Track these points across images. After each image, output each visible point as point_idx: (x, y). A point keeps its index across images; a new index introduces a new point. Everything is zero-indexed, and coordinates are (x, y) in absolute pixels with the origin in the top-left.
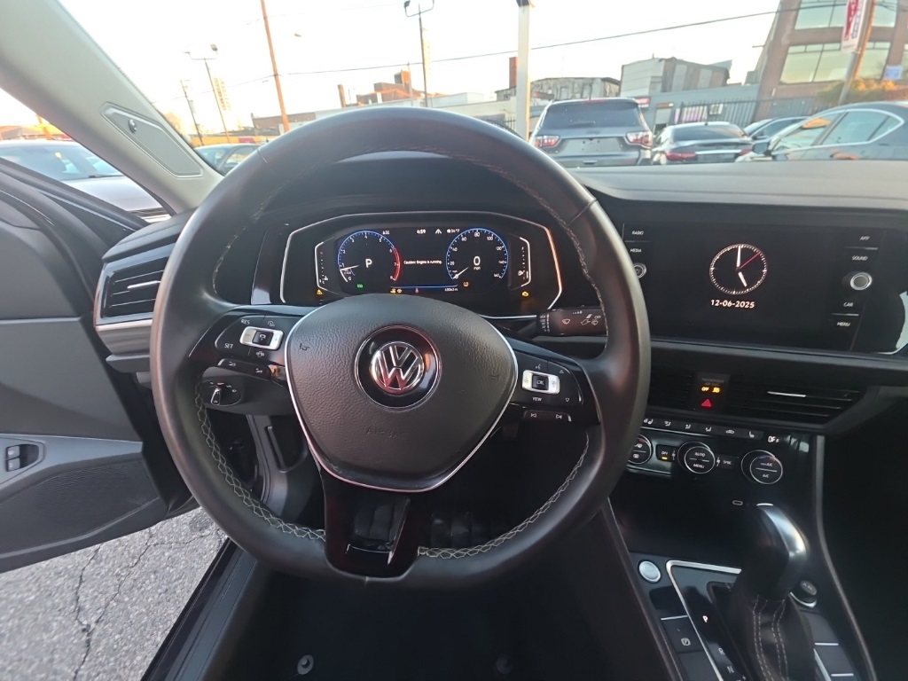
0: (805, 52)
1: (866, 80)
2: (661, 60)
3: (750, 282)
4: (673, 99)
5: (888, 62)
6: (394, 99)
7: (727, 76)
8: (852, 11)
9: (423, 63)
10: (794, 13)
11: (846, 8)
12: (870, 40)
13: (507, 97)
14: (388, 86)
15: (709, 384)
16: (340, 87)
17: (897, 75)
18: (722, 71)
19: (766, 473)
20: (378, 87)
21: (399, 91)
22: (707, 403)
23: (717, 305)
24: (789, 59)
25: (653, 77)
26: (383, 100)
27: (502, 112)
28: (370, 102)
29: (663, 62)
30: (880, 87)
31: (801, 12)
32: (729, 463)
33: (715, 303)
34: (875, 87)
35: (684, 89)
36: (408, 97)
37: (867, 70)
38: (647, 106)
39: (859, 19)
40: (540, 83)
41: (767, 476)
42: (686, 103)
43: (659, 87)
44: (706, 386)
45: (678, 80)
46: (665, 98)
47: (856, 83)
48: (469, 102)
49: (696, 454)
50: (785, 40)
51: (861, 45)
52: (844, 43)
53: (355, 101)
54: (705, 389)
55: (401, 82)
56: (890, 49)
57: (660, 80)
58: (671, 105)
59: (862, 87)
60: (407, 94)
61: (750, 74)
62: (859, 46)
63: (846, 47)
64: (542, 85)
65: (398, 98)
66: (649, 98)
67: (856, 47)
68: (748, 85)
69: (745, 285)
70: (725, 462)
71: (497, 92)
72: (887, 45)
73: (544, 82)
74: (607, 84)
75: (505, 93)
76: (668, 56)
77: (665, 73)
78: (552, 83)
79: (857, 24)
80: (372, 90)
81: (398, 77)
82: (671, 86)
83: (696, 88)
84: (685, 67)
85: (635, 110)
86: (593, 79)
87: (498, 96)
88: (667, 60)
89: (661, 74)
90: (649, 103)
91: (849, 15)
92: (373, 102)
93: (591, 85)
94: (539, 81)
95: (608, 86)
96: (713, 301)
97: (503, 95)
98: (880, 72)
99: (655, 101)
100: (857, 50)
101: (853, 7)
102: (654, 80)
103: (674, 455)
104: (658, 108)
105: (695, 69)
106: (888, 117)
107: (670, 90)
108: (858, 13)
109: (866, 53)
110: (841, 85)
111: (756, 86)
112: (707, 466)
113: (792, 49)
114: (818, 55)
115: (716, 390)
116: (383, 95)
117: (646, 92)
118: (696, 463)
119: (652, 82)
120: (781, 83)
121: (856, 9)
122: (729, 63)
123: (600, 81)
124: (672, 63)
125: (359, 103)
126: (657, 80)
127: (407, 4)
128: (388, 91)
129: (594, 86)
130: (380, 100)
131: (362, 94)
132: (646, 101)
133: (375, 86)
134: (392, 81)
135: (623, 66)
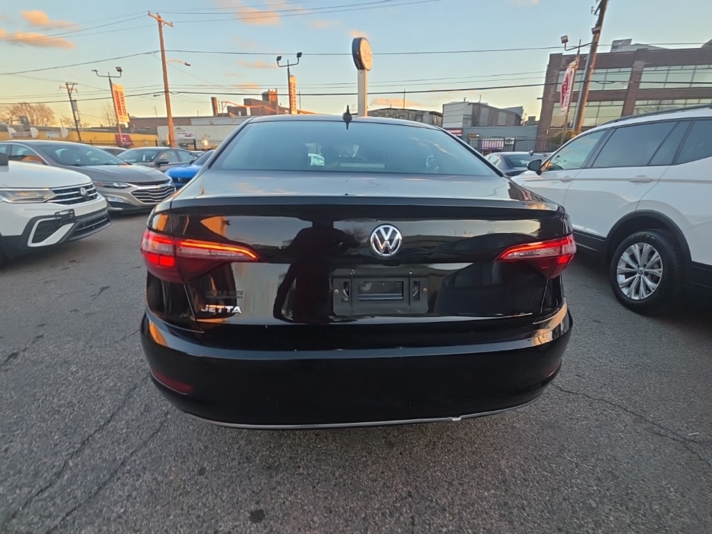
2: (470, 104)
4: (479, 131)
5: (623, 114)
6: (261, 113)
14: (257, 102)
16: (213, 99)
18: (514, 115)
20: (247, 102)
21: (266, 107)
25: (464, 115)
26: (252, 113)
29: (472, 105)
36: (274, 113)
38: (461, 135)
40: (383, 111)
43: (470, 123)
45: (483, 118)
46: (473, 131)
50: (550, 99)
53: (225, 111)
55: (268, 100)
56: (624, 105)
57: (470, 117)
58: (478, 136)
64: (384, 113)
66: (463, 129)
72: (622, 103)
73: (386, 111)
74: (434, 116)
76: (475, 102)
77: (473, 113)
78: (392, 112)
80: (242, 104)
81: (265, 95)
82: (478, 123)
83: (496, 125)
86: (423, 112)
88: (474, 104)
89: (470, 113)
92: (242, 114)
93: (422, 116)
95: (435, 118)
99: (467, 132)
102: (466, 117)
104: (469, 137)
105: (494, 112)
107: (478, 125)
111: (536, 127)
113: (556, 105)
116: (251, 109)
117: (460, 125)
119: (464, 119)
120: (553, 127)
123: (428, 113)
124: (478, 106)
125: (230, 113)
126: (467, 117)
127: (279, 58)
128: (256, 106)
129: (424, 117)
130: (249, 113)
131: (233, 106)
132: (459, 131)
133: (245, 100)
134: (260, 98)
135: (444, 105)
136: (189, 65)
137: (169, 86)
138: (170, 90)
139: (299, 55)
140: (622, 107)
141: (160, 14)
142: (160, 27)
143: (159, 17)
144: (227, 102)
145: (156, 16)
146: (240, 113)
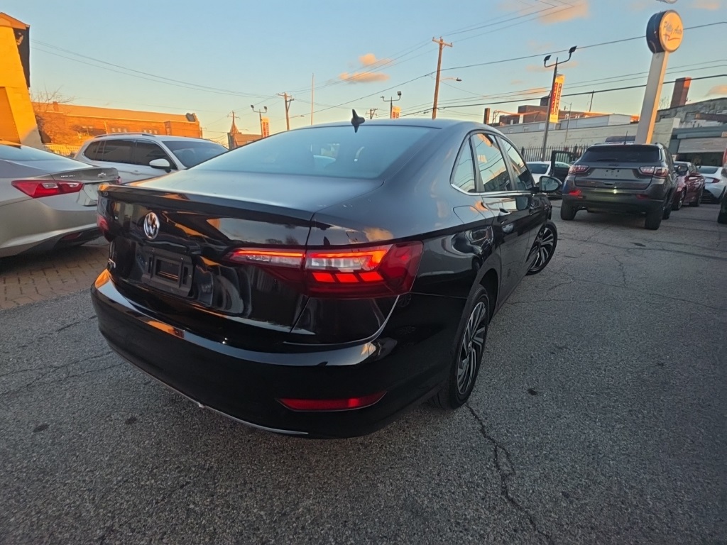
6: (535, 120)
21: (542, 112)
26: (524, 121)
53: (497, 121)
80: (516, 112)
81: (544, 100)
92: (514, 122)
116: (524, 116)
125: (502, 123)
127: (547, 58)
128: (531, 113)
130: (521, 121)
131: (506, 115)
133: (520, 108)
134: (538, 103)
136: (460, 80)
137: (438, 103)
138: (438, 107)
139: (573, 50)
141: (442, 38)
142: (441, 49)
143: (442, 40)
144: (499, 112)
145: (439, 40)
146: (512, 122)
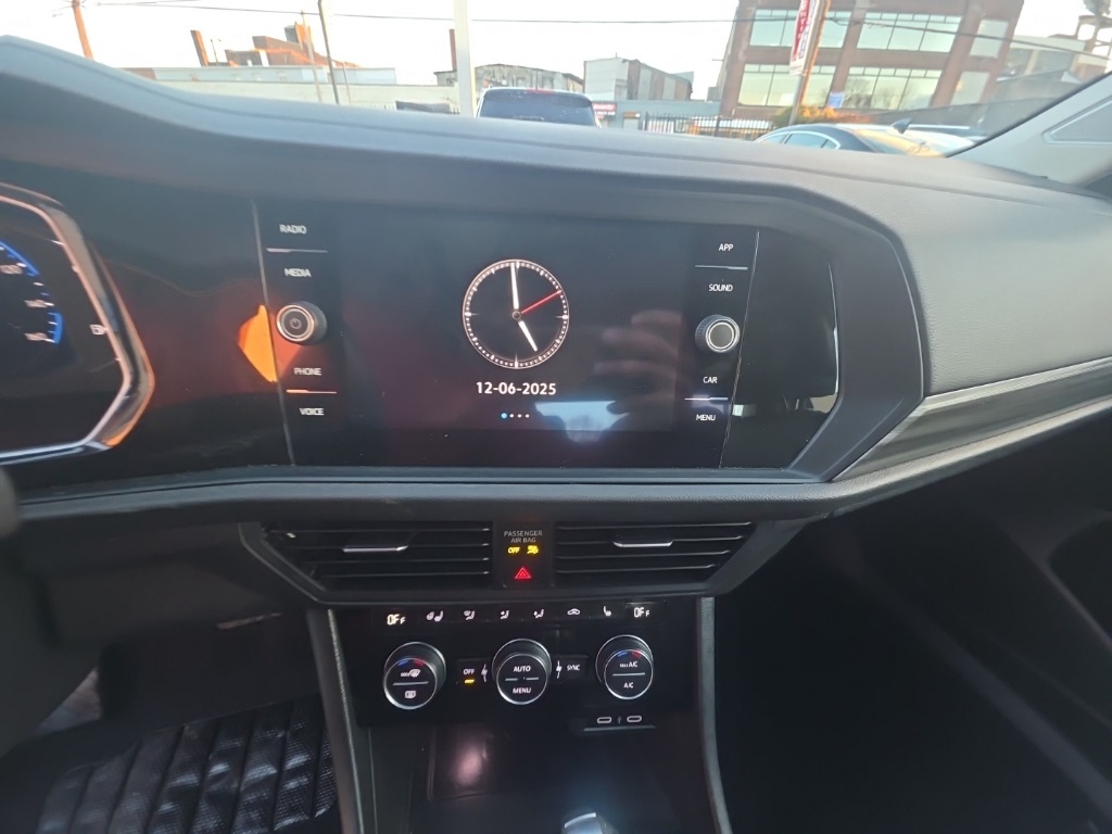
0: (759, 72)
1: (811, 108)
2: (624, 61)
3: (544, 343)
4: (639, 107)
5: (832, 88)
6: (288, 63)
7: (690, 90)
8: (801, 27)
9: (321, 15)
10: (749, 24)
11: (796, 22)
12: (816, 64)
13: (450, 82)
14: (277, 43)
15: (518, 540)
16: (194, 33)
17: (839, 103)
18: (685, 84)
19: (629, 680)
20: (260, 42)
21: (294, 53)
22: (523, 574)
23: (488, 391)
24: (746, 78)
25: (617, 80)
26: (270, 63)
27: (445, 102)
28: (250, 63)
29: (627, 64)
30: (823, 114)
31: (756, 23)
32: (576, 668)
33: (485, 387)
34: (818, 113)
35: (650, 99)
36: (309, 64)
37: (812, 98)
38: (613, 113)
39: (806, 38)
41: (631, 685)
42: (651, 114)
43: (625, 93)
44: (515, 545)
45: (644, 88)
46: (631, 106)
47: (802, 108)
48: (398, 83)
49: (516, 669)
50: (741, 56)
51: (808, 66)
52: (792, 64)
53: (222, 58)
54: (514, 550)
55: (297, 41)
56: (835, 75)
57: (625, 84)
58: (638, 115)
59: (807, 114)
60: (306, 59)
61: (712, 91)
62: (805, 68)
63: (794, 68)
64: (494, 72)
65: (293, 63)
66: (615, 104)
67: (802, 68)
68: (711, 102)
69: (535, 349)
70: (569, 668)
71: (437, 73)
72: (832, 69)
74: (569, 81)
75: (447, 76)
76: (631, 58)
77: (630, 76)
78: (506, 71)
79: (804, 41)
80: (250, 46)
81: (291, 32)
82: (636, 93)
83: (661, 99)
84: (649, 73)
85: (589, 109)
86: (554, 73)
87: (439, 79)
88: (631, 62)
89: (626, 78)
90: (615, 110)
91: (799, 32)
92: (254, 63)
93: (551, 80)
94: (490, 66)
95: (571, 84)
96: (480, 384)
97: (446, 78)
98: (824, 100)
99: (622, 109)
100: (804, 72)
101: (803, 21)
102: (619, 83)
103: (484, 672)
104: (625, 118)
105: (659, 77)
106: (827, 141)
107: (636, 99)
108: (807, 29)
109: (811, 77)
110: (789, 110)
111: (718, 104)
112: (536, 687)
113: (748, 67)
114: (769, 77)
115: (533, 550)
116: (268, 55)
117: (610, 97)
118: (518, 685)
119: (616, 86)
120: (740, 105)
121: (805, 25)
122: (692, 73)
123: (561, 76)
124: (635, 66)
125: (231, 62)
126: (622, 84)
128: (277, 51)
129: (555, 82)
130: (265, 62)
131: (235, 49)
132: (610, 107)
133: (255, 39)
134: (282, 36)
135: (585, 62)
140: (831, 77)
